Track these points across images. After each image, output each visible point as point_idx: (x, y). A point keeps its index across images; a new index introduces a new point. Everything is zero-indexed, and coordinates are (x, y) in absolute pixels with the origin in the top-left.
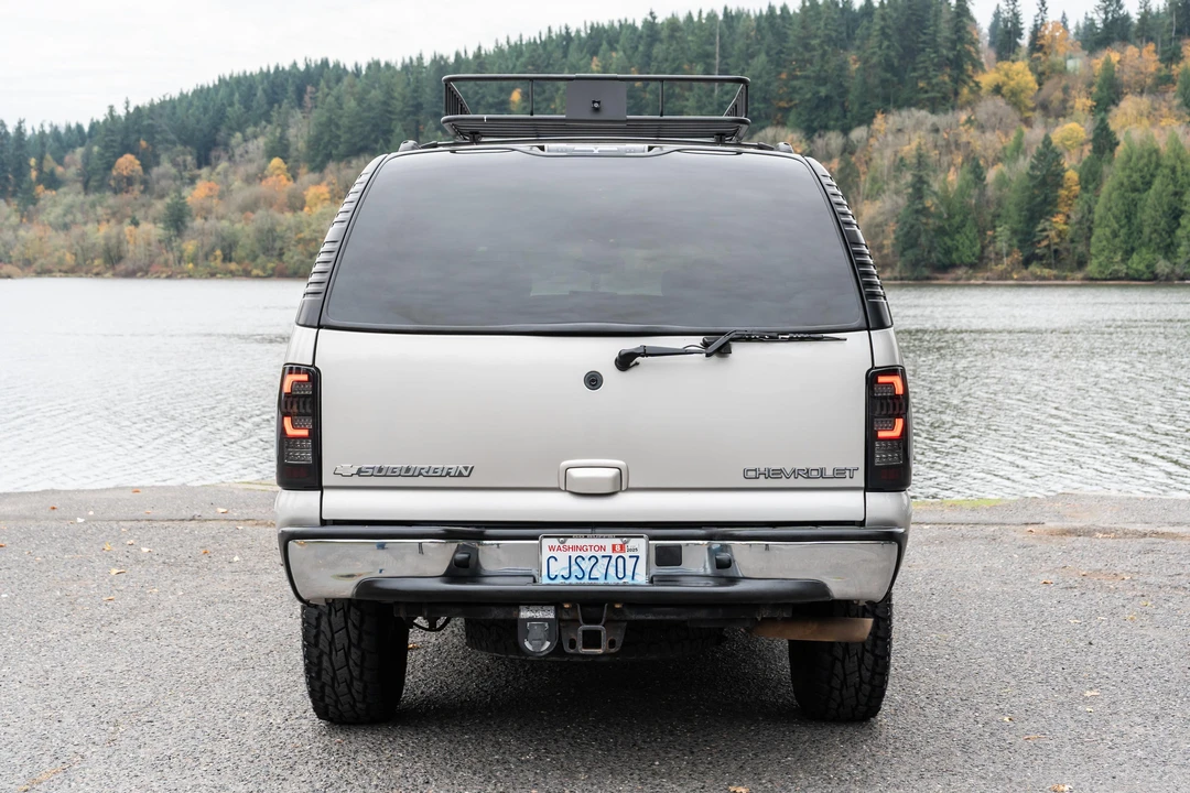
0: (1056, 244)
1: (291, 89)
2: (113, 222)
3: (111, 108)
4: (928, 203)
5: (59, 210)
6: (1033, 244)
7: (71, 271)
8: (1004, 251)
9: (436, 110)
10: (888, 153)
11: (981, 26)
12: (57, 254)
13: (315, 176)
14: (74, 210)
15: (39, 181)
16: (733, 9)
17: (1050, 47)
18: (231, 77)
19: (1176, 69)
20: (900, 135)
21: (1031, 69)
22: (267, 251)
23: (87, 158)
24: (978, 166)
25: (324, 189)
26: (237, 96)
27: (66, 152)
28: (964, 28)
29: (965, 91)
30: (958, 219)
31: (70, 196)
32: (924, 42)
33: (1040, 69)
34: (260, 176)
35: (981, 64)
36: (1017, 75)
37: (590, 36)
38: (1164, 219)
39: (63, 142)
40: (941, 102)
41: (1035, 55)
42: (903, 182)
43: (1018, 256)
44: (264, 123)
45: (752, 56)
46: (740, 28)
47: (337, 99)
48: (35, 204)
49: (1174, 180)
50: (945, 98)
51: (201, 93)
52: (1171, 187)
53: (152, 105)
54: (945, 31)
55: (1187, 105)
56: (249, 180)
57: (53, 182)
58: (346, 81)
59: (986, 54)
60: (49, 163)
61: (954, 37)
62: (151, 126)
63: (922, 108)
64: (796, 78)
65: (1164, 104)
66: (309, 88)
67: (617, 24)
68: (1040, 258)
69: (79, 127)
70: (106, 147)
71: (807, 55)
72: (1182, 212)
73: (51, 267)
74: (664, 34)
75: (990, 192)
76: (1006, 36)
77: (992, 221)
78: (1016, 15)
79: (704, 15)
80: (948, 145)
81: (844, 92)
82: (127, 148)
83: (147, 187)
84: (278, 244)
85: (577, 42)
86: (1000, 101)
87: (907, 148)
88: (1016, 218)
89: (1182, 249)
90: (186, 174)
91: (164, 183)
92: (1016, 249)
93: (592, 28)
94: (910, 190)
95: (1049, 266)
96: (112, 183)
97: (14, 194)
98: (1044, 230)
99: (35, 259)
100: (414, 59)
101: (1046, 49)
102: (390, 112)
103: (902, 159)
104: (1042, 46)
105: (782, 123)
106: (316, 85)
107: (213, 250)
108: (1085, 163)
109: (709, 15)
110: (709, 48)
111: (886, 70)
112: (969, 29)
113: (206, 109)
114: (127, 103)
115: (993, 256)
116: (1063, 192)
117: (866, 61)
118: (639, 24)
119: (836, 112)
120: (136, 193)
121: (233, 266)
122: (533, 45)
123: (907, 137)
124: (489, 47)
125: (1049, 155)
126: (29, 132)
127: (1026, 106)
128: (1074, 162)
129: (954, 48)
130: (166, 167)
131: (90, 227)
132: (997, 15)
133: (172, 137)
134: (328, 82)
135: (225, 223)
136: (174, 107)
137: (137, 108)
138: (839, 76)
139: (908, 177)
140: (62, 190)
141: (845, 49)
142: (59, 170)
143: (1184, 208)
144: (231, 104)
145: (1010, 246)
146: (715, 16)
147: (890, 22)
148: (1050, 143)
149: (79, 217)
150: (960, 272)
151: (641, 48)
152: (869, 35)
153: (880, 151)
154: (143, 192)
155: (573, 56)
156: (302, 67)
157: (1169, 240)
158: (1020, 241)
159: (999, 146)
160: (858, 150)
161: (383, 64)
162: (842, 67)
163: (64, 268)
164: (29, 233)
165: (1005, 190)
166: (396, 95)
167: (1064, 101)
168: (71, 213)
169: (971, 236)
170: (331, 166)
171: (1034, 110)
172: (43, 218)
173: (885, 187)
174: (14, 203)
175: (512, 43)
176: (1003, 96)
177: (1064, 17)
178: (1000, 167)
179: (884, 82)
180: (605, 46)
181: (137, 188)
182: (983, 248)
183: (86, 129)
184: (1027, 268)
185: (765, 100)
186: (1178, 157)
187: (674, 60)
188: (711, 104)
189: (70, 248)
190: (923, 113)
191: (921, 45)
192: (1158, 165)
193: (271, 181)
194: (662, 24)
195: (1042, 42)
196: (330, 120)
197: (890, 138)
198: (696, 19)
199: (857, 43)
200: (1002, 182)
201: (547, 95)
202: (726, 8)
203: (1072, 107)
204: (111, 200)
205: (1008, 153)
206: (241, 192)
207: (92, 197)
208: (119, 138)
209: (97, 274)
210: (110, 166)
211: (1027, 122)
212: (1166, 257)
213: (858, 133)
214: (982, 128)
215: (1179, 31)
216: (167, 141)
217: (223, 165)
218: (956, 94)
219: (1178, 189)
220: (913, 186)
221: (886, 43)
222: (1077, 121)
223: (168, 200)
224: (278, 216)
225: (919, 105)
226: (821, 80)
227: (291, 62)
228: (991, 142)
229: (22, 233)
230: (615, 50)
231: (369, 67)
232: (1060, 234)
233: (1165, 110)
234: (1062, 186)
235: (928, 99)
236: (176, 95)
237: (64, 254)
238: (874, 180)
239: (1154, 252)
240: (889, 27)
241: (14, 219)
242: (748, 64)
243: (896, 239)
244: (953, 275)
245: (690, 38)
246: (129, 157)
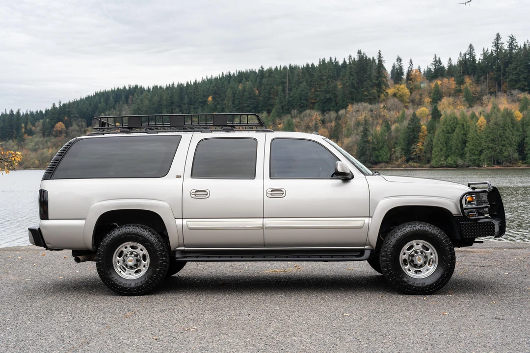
0: (419, 154)
1: (123, 97)
2: (54, 148)
3: (54, 104)
4: (370, 138)
5: (33, 144)
6: (410, 154)
7: (37, 167)
8: (399, 157)
9: (179, 104)
10: (353, 119)
11: (388, 71)
12: (32, 161)
14: (39, 144)
15: (25, 133)
16: (293, 65)
17: (414, 79)
18: (100, 92)
19: (462, 87)
20: (358, 112)
21: (407, 87)
23: (44, 124)
24: (388, 124)
26: (102, 99)
27: (36, 122)
28: (381, 72)
29: (382, 95)
30: (381, 144)
31: (37, 138)
32: (366, 77)
33: (411, 87)
35: (388, 85)
36: (402, 89)
37: (238, 76)
38: (460, 144)
39: (34, 117)
40: (372, 100)
41: (409, 82)
42: (359, 130)
43: (404, 158)
44: (113, 110)
45: (301, 83)
46: (296, 72)
47: (141, 100)
48: (24, 141)
49: (464, 129)
50: (375, 98)
51: (89, 98)
52: (462, 132)
53: (69, 103)
54: (374, 73)
55: (467, 100)
57: (31, 133)
58: (144, 93)
59: (390, 82)
61: (378, 75)
62: (69, 111)
63: (366, 102)
64: (317, 91)
65: (458, 100)
66: (130, 96)
67: (249, 71)
68: (413, 159)
69: (41, 112)
70: (51, 120)
71: (322, 83)
72: (467, 141)
73: (30, 165)
74: (267, 75)
75: (393, 134)
76: (397, 73)
77: (394, 145)
78: (401, 68)
79: (282, 68)
80: (376, 116)
81: (336, 96)
82: (59, 120)
83: (67, 134)
85: (233, 78)
86: (396, 100)
87: (360, 118)
88: (403, 144)
89: (467, 155)
90: (83, 130)
91: (74, 133)
92: (403, 156)
93: (239, 72)
94: (362, 134)
95: (416, 162)
96: (54, 133)
97: (16, 138)
98: (414, 148)
99: (24, 163)
100: (171, 85)
101: (412, 80)
102: (161, 105)
103: (359, 122)
104: (411, 79)
105: (312, 108)
106: (133, 95)
108: (429, 123)
109: (284, 68)
110: (284, 80)
111: (352, 88)
112: (383, 72)
113: (90, 104)
114: (60, 102)
115: (394, 158)
116: (421, 134)
117: (344, 85)
118: (257, 71)
119: (333, 104)
120: (63, 137)
122: (216, 79)
123: (360, 113)
124: (199, 80)
125: (415, 119)
126: (22, 114)
127: (406, 101)
128: (425, 122)
129: (378, 80)
130: (75, 127)
131: (45, 150)
132: (394, 67)
133: (77, 115)
134: (137, 94)
136: (78, 104)
137: (64, 104)
138: (334, 90)
139: (361, 129)
140: (34, 136)
141: (336, 80)
142: (33, 128)
143: (467, 140)
144: (100, 103)
145: (401, 154)
146: (287, 68)
147: (353, 70)
148: (416, 115)
149: (41, 146)
150: (382, 165)
151: (258, 80)
152: (346, 75)
153: (350, 118)
154: (66, 137)
155: (232, 83)
156: (127, 88)
157: (462, 152)
158: (405, 153)
159: (396, 117)
160: (342, 118)
161: (159, 87)
162: (335, 87)
163: (35, 166)
165: (399, 133)
166: (164, 98)
167: (420, 99)
168: (38, 145)
169: (386, 151)
171: (409, 103)
172: (27, 147)
173: (353, 132)
174: (16, 141)
175: (209, 78)
176: (397, 98)
177: (419, 67)
178: (397, 124)
179: (351, 93)
180: (244, 79)
181: (64, 135)
182: (391, 155)
183: (44, 112)
184: (408, 163)
185: (306, 100)
186: (465, 120)
187: (271, 85)
188: (285, 101)
189: (37, 158)
190: (366, 104)
191: (365, 79)
192: (457, 123)
194: (266, 71)
195: (411, 77)
196: (138, 108)
197: (354, 114)
198: (279, 69)
199: (341, 78)
200: (397, 130)
201: (222, 98)
202: (290, 65)
203: (423, 102)
204: (53, 140)
205: (399, 119)
207: (46, 139)
208: (56, 116)
210: (53, 127)
211: (407, 107)
212: (461, 159)
213: (342, 112)
214: (389, 110)
215: (463, 73)
216: (75, 117)
218: (379, 97)
219: (465, 132)
220: (363, 132)
221: (352, 78)
222: (425, 107)
225: (365, 101)
226: (327, 92)
227: (123, 86)
228: (393, 115)
230: (248, 81)
231: (153, 88)
232: (420, 150)
233: (459, 102)
234: (420, 131)
235: (368, 99)
236: (79, 99)
237: (35, 161)
238: (348, 130)
239: (457, 156)
240: (353, 72)
241: (15, 147)
242: (299, 86)
243: (357, 152)
244: (379, 166)
245: (277, 76)
246: (60, 123)
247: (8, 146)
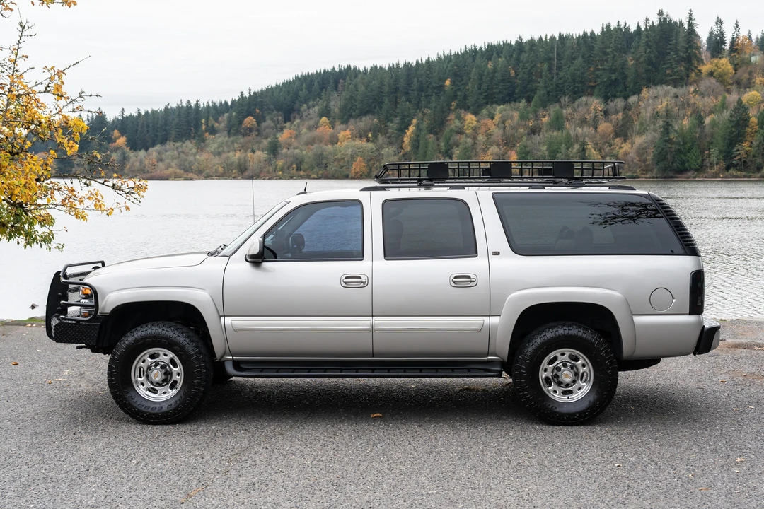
0: (744, 158)
1: (332, 81)
2: (242, 151)
3: (242, 93)
4: (672, 136)
5: (216, 145)
6: (731, 158)
7: (221, 176)
8: (715, 162)
9: (406, 90)
10: (650, 109)
11: (702, 39)
12: (215, 167)
13: (343, 126)
14: (223, 145)
15: (206, 130)
16: (564, 33)
17: (741, 50)
18: (301, 76)
20: (656, 100)
21: (730, 62)
22: (319, 165)
23: (230, 118)
24: (700, 115)
25: (348, 133)
26: (304, 85)
27: (219, 116)
28: (692, 40)
29: (693, 75)
30: (689, 145)
31: (221, 138)
32: (669, 49)
33: (735, 62)
34: (316, 126)
35: (702, 60)
36: (722, 65)
37: (487, 50)
39: (218, 110)
40: (680, 81)
41: (733, 55)
42: (658, 125)
43: (723, 165)
44: (318, 99)
45: (574, 59)
46: (568, 43)
47: (355, 86)
48: (204, 142)
50: (682, 79)
51: (286, 84)
53: (262, 91)
54: (682, 43)
56: (310, 128)
57: (213, 131)
58: (360, 76)
59: (705, 54)
60: (211, 121)
61: (687, 46)
62: (261, 101)
63: (669, 85)
64: (599, 70)
66: (341, 81)
67: (501, 43)
68: (735, 166)
69: (226, 103)
70: (239, 113)
71: (605, 58)
73: (212, 174)
74: (527, 48)
75: (707, 130)
76: (716, 43)
77: (708, 146)
78: (722, 33)
79: (548, 38)
80: (683, 104)
81: (626, 77)
82: (250, 114)
83: (259, 133)
84: (325, 162)
85: (480, 53)
86: (713, 81)
87: (660, 107)
88: (722, 144)
90: (279, 126)
91: (267, 131)
92: (721, 161)
93: (488, 45)
94: (662, 130)
95: (741, 170)
96: (242, 131)
97: (194, 137)
98: (738, 150)
99: (204, 170)
100: (395, 65)
101: (739, 51)
102: (382, 92)
103: (657, 113)
104: (737, 49)
105: (591, 94)
106: (344, 79)
107: (292, 165)
108: (761, 114)
109: (551, 37)
110: (551, 55)
111: (649, 65)
112: (695, 41)
113: (289, 92)
114: (250, 90)
115: (708, 165)
116: (749, 130)
117: (637, 60)
118: (513, 43)
119: (621, 87)
120: (254, 136)
121: (302, 173)
122: (457, 55)
123: (660, 101)
124: (434, 57)
125: (741, 108)
126: (202, 106)
127: (728, 83)
128: (755, 113)
129: (687, 52)
130: (269, 122)
131: (231, 154)
132: (711, 33)
133: (272, 107)
134: (350, 78)
135: (297, 151)
136: (273, 92)
137: (255, 93)
138: (622, 68)
139: (661, 122)
140: (217, 135)
141: (625, 53)
142: (216, 125)
144: (302, 90)
145: (718, 159)
146: (554, 38)
147: (650, 39)
148: (742, 103)
149: (226, 149)
150: (690, 174)
151: (514, 56)
152: (639, 46)
153: (645, 108)
154: (257, 135)
155: (478, 61)
156: (337, 70)
158: (724, 156)
159: (712, 105)
160: (633, 108)
161: (378, 67)
162: (624, 64)
163: (218, 175)
164: (201, 157)
165: (716, 129)
166: (385, 83)
167: (749, 79)
168: (222, 147)
169: (696, 154)
170: (352, 121)
171: (732, 84)
172: (208, 149)
173: (648, 128)
174: (194, 142)
175: (446, 55)
176: (714, 77)
177: (749, 33)
178: (713, 115)
179: (647, 71)
180: (495, 55)
181: (255, 133)
182: (703, 160)
183: (230, 104)
184: (728, 171)
185: (581, 82)
187: (532, 62)
188: (552, 85)
189: (221, 164)
190: (669, 87)
191: (668, 51)
193: (321, 129)
194: (526, 42)
195: (737, 47)
196: (351, 97)
197: (650, 101)
198: (544, 40)
199: (633, 50)
200: (714, 124)
201: (464, 82)
202: (560, 34)
203: (754, 83)
204: (241, 140)
205: (717, 109)
206: (306, 134)
207: (232, 138)
208: (246, 108)
209: (234, 178)
210: (241, 122)
211: (729, 91)
213: (633, 99)
214: (702, 95)
216: (269, 109)
217: (297, 121)
218: (688, 76)
220: (663, 127)
221: (648, 50)
222: (757, 90)
223: (269, 139)
224: (325, 147)
225: (667, 83)
226: (613, 71)
227: (332, 67)
228: (709, 101)
229: (198, 157)
230: (501, 57)
231: (371, 69)
232: (747, 152)
234: (748, 126)
235: (672, 80)
236: (274, 85)
237: (218, 168)
238: (642, 124)
240: (650, 41)
241: (194, 150)
242: (573, 63)
243: (654, 156)
244: (685, 175)
245: (540, 50)
246: (251, 118)
247: (184, 148)
